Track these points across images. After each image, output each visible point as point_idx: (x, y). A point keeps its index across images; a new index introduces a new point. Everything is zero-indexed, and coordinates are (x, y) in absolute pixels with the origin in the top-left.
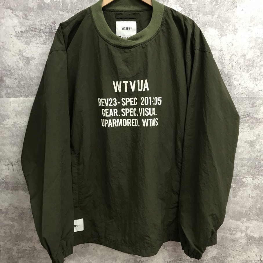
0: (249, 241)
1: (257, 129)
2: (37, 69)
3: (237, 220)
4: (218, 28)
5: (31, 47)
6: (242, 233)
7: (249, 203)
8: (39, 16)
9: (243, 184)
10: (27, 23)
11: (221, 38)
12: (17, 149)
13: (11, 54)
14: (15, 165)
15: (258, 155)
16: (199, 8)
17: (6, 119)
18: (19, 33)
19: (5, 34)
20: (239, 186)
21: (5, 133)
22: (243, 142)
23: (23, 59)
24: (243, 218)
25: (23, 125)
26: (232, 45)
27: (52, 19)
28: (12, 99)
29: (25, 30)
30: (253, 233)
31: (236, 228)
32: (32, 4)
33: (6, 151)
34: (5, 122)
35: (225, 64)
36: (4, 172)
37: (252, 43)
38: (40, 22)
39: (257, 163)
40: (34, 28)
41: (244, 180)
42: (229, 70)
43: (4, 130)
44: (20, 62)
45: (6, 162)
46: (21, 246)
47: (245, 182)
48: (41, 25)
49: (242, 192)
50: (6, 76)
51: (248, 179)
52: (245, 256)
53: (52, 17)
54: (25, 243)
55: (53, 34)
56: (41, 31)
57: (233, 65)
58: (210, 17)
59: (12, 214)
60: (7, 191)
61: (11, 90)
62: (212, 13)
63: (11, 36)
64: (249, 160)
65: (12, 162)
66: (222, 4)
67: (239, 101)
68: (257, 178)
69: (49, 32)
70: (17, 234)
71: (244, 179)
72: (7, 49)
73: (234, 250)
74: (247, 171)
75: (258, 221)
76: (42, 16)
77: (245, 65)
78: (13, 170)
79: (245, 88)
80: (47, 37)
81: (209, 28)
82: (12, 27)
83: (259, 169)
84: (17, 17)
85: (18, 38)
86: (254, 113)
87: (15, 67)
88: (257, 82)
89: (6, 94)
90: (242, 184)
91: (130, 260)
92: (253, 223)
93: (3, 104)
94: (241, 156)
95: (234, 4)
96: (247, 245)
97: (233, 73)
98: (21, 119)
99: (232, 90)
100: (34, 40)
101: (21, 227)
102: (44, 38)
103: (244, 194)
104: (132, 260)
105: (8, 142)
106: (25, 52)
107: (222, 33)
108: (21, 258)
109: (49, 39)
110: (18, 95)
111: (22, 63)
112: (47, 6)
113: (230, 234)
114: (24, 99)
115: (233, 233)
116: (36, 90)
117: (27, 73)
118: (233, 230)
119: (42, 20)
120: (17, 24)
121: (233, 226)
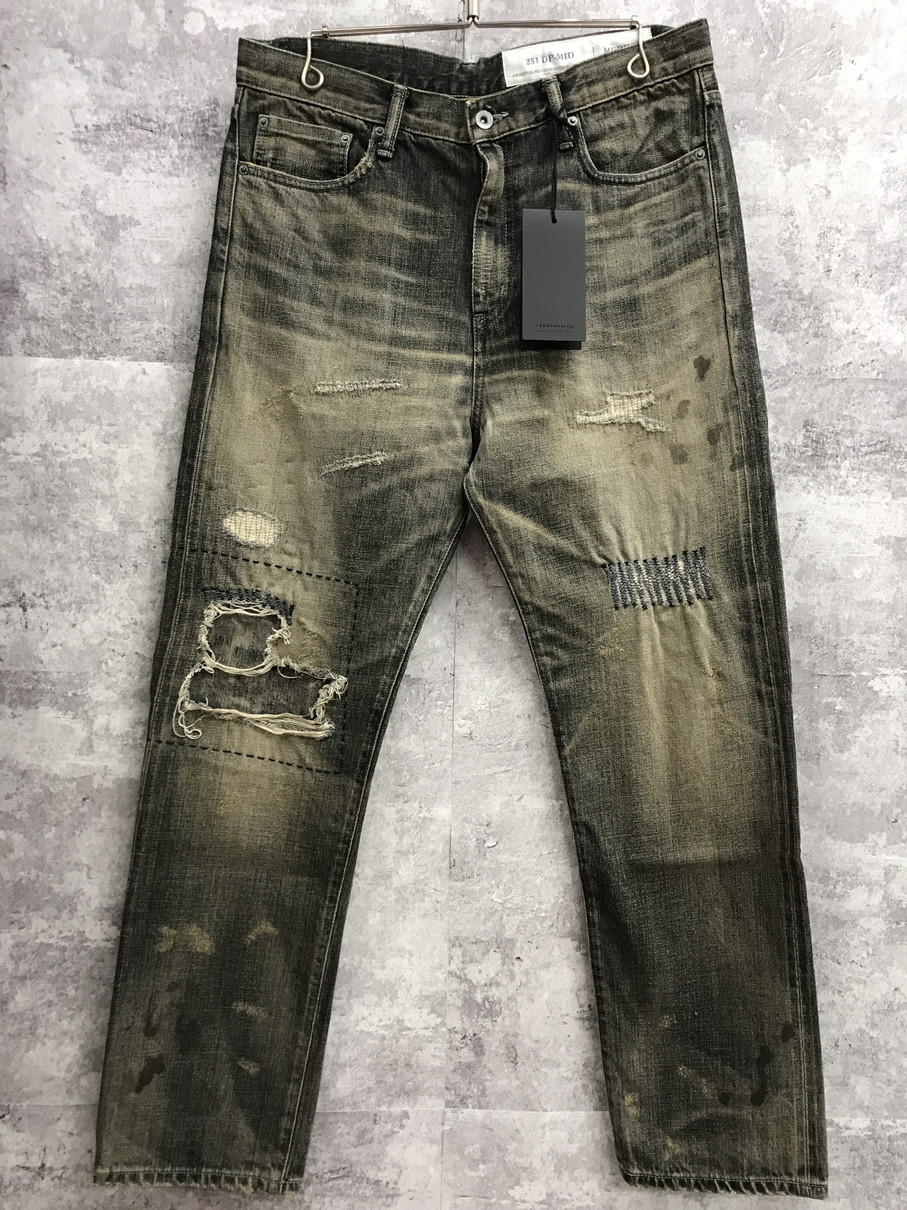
0: (898, 923)
3: (851, 840)
4: (778, 138)
5: (127, 181)
6: (871, 891)
8: (161, 77)
10: (119, 97)
11: (788, 170)
12: (44, 546)
14: (32, 606)
19: (40, 130)
20: (859, 708)
23: (96, 222)
24: (873, 832)
25: (74, 456)
26: (827, 196)
27: (207, 88)
28: (42, 362)
29: (109, 121)
31: (848, 873)
32: (142, 33)
34: (9, 445)
35: (803, 262)
38: (164, 97)
40: (142, 119)
41: (876, 684)
42: (817, 284)
44: (84, 229)
46: (32, 931)
48: (167, 109)
50: (31, 276)
52: (884, 988)
53: (207, 82)
54: (48, 919)
55: (207, 140)
56: (166, 130)
58: (752, 97)
61: (43, 329)
62: (757, 85)
63: (60, 138)
65: (24, 594)
67: (853, 391)
69: (193, 133)
71: (876, 679)
73: (841, 960)
76: (173, 76)
77: (872, 264)
78: (24, 624)
80: (186, 151)
81: (748, 135)
82: (65, 108)
84: (87, 77)
85: (84, 146)
87: (65, 247)
89: (23, 343)
90: (868, 700)
91: (449, 998)
93: (6, 378)
94: (864, 592)
95: (831, 56)
96: (890, 942)
97: (829, 292)
98: (69, 434)
99: (829, 354)
101: (37, 853)
102: (175, 152)
103: (876, 738)
104: (454, 995)
105: (15, 519)
106: (105, 198)
107: (793, 152)
108: (27, 982)
109: (191, 158)
110: (67, 347)
111: (92, 234)
112: (192, 46)
113: (828, 896)
114: (87, 361)
115: (839, 890)
116: (134, 332)
117: (104, 271)
118: (839, 881)
119: (170, 92)
120: (83, 98)
121: (836, 864)
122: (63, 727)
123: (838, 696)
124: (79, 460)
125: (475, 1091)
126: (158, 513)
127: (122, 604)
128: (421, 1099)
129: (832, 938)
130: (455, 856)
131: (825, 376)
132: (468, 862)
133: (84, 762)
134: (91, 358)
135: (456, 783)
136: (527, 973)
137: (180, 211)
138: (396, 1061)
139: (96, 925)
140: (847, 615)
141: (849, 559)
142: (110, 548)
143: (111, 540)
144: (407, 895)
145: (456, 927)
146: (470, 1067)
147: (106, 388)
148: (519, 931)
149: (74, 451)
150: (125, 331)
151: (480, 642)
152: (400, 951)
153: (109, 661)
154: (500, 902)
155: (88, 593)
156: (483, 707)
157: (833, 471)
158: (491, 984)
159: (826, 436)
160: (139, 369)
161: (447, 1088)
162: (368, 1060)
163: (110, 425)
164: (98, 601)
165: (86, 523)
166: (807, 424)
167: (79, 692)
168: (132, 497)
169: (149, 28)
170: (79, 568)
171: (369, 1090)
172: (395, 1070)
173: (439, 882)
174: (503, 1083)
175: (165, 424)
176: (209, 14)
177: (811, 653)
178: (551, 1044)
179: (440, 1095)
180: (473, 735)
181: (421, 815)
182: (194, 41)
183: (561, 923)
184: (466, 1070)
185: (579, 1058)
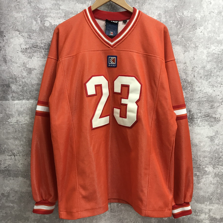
1: (216, 126)
2: (38, 78)
7: (211, 189)
9: (205, 173)
13: (17, 65)
15: (217, 148)
17: (11, 118)
21: (9, 129)
22: (205, 137)
30: (215, 214)
33: (9, 144)
36: (7, 162)
37: (210, 58)
39: (216, 155)
43: (8, 127)
45: (9, 153)
47: (207, 170)
49: (205, 180)
51: (209, 169)
57: (195, 75)
59: (13, 197)
60: (9, 177)
64: (210, 152)
66: (185, 27)
68: (217, 168)
70: (17, 214)
72: (14, 62)
74: (208, 162)
75: (219, 204)
79: (205, 93)
83: (218, 160)
86: (212, 114)
88: (215, 89)
92: (215, 206)
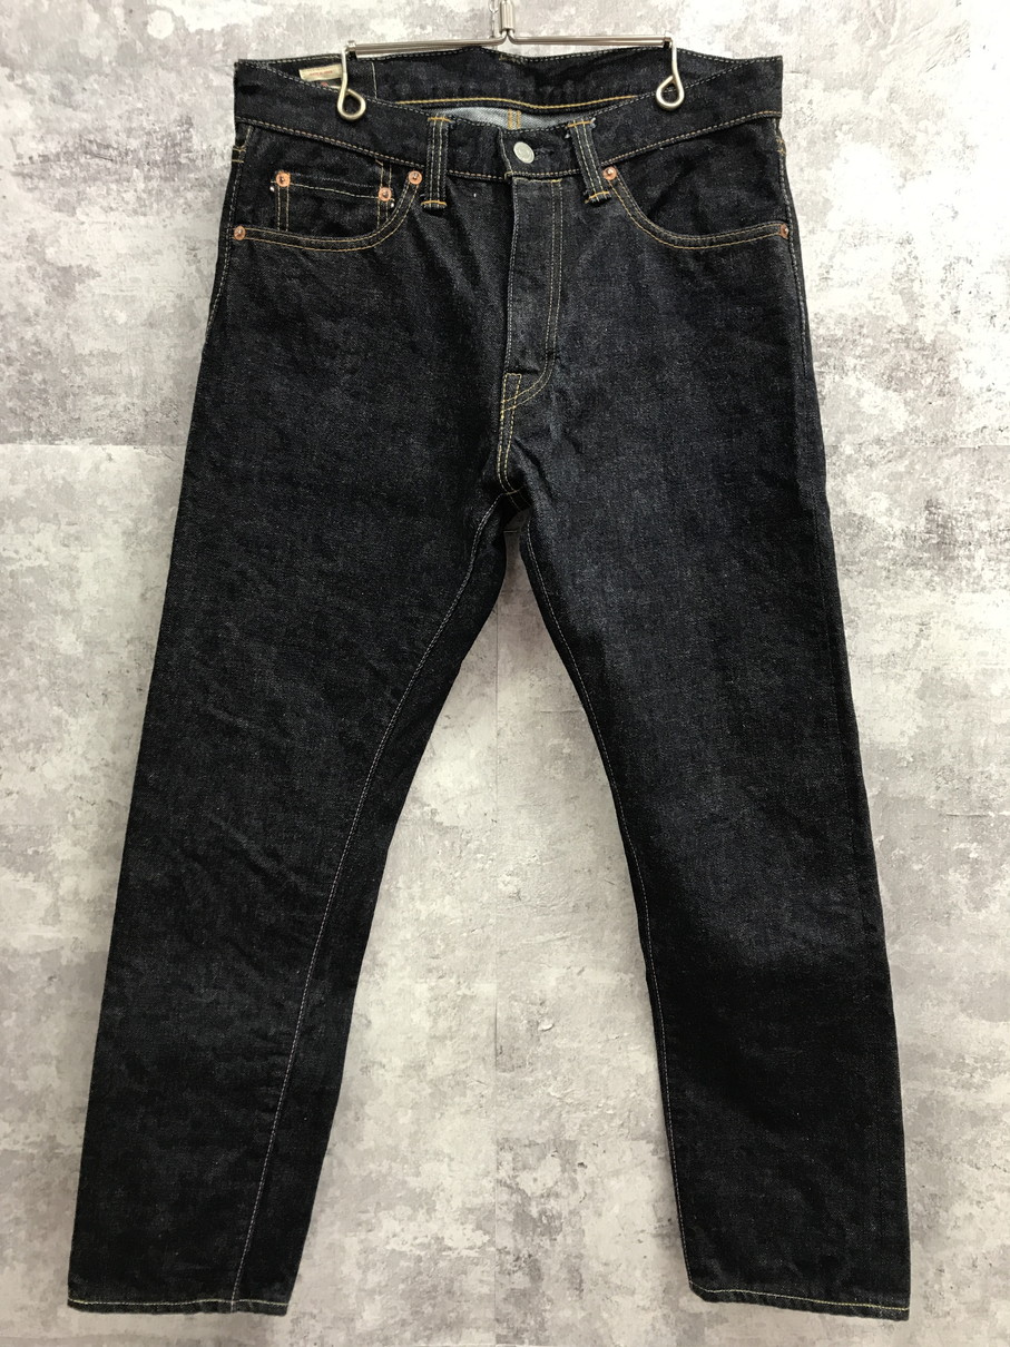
3: (990, 1018)
4: (892, 146)
5: (83, 223)
8: (121, 92)
10: (69, 119)
11: (904, 186)
16: (807, 60)
18: (32, 163)
20: (999, 856)
23: (46, 275)
25: (27, 563)
26: (954, 217)
27: (178, 106)
29: (59, 149)
31: (988, 1058)
32: (96, 40)
35: (925, 302)
38: (125, 118)
40: (99, 145)
42: (942, 329)
44: (31, 284)
48: (129, 132)
53: (178, 98)
54: (10, 1123)
55: (179, 169)
56: (129, 158)
58: (855, 98)
67: (988, 462)
69: (162, 161)
73: (980, 1164)
76: (136, 91)
80: (154, 184)
81: (853, 143)
82: (5, 135)
84: (30, 96)
85: (28, 181)
87: (9, 307)
91: (497, 1211)
94: (1003, 712)
95: (957, 42)
97: (958, 339)
98: (20, 537)
99: (957, 416)
100: (94, 194)
102: (141, 186)
104: (505, 1208)
106: (56, 244)
109: (160, 192)
110: (15, 429)
111: (41, 290)
112: (158, 53)
113: (963, 1087)
114: (42, 447)
115: (977, 1078)
116: (96, 409)
117: (58, 334)
118: (977, 1068)
119: (133, 110)
120: (26, 122)
121: (973, 1048)
122: (23, 891)
123: (972, 842)
124: (33, 568)
125: (532, 1323)
126: (131, 630)
127: (89, 742)
128: (465, 1332)
129: (969, 1138)
130: (501, 1041)
131: (954, 444)
132: (518, 1049)
133: (49, 933)
134: (46, 443)
135: (501, 953)
136: (592, 1183)
137: (149, 259)
138: (435, 1288)
139: (69, 1128)
140: (982, 742)
141: (984, 672)
142: (73, 674)
143: (75, 664)
144: (445, 1089)
145: (505, 1126)
146: (525, 1295)
147: (64, 479)
148: (581, 1131)
149: (28, 557)
150: (84, 408)
151: (527, 780)
152: (438, 1155)
153: (76, 811)
154: (558, 1096)
155: (49, 730)
156: (533, 860)
157: (965, 562)
158: (548, 1196)
159: (956, 519)
160: (103, 454)
161: (498, 1320)
162: (402, 1286)
163: (69, 524)
164: (61, 739)
165: (44, 645)
166: (930, 505)
167: (41, 849)
168: (99, 611)
169: (105, 33)
170: (37, 700)
171: (403, 1323)
172: (435, 1298)
173: (484, 1072)
174: (565, 1314)
175: (136, 521)
176: (177, 14)
177: (938, 788)
178: (623, 1267)
179: (488, 1330)
180: (522, 894)
181: (458, 993)
182: (160, 47)
183: (633, 1122)
184: (520, 1298)
185: (658, 1282)
